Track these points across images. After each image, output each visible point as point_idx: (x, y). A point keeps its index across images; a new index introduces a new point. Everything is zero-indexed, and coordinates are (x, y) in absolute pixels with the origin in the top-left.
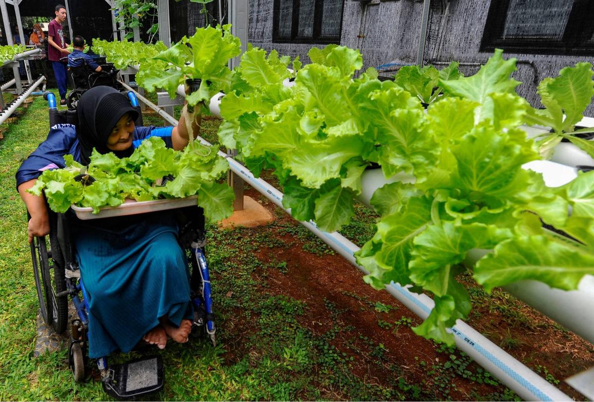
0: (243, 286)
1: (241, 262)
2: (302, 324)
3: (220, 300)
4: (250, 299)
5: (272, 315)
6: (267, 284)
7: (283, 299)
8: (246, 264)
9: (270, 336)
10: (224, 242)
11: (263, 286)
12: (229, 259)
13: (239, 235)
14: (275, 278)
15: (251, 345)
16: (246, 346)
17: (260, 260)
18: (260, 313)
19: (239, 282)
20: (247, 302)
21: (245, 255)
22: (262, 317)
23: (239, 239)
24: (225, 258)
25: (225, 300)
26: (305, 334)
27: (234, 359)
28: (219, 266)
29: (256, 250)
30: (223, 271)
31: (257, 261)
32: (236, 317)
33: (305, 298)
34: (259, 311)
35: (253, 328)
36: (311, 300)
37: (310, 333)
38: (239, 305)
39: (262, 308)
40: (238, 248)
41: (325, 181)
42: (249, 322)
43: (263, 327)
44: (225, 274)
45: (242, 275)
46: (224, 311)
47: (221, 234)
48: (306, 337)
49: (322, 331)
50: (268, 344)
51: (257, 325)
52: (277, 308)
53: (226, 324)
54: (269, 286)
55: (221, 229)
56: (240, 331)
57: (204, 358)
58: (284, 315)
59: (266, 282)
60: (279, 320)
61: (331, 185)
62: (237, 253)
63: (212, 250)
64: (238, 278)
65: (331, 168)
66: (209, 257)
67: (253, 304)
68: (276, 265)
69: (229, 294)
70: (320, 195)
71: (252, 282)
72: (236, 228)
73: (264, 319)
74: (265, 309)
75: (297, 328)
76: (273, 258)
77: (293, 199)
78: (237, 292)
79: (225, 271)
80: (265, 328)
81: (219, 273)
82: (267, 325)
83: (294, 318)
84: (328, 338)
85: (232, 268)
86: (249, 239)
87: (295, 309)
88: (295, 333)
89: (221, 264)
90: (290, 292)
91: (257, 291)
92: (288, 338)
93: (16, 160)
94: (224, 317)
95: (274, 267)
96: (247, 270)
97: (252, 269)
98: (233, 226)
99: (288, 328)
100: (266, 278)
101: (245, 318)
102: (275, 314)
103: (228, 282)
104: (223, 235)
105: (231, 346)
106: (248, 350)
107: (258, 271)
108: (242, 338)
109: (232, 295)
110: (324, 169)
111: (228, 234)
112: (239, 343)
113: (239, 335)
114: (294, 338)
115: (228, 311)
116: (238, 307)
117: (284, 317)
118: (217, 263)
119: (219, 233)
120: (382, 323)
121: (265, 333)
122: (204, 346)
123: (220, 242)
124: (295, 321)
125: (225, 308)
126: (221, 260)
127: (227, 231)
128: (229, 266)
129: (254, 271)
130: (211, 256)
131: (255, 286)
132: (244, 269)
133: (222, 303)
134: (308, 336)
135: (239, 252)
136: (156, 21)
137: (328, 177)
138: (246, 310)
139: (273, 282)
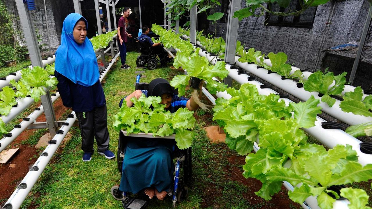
0: (217, 174)
1: (219, 161)
2: (245, 198)
3: (205, 178)
4: (220, 180)
5: (230, 190)
6: (231, 175)
7: (237, 183)
8: (222, 163)
9: (226, 199)
10: (212, 150)
11: (228, 175)
12: (213, 159)
13: (221, 147)
14: (236, 172)
15: (215, 201)
16: (213, 201)
17: (229, 162)
18: (224, 188)
19: (216, 171)
20: (218, 181)
21: (222, 158)
22: (224, 190)
23: (220, 149)
24: (211, 158)
25: (207, 178)
26: (245, 202)
27: (206, 206)
28: (207, 161)
29: (229, 156)
30: (208, 164)
31: (228, 162)
32: (211, 187)
33: (250, 185)
34: (223, 187)
35: (218, 194)
36: (254, 187)
37: (248, 202)
38: (213, 182)
39: (225, 186)
40: (219, 154)
41: (239, 136)
42: (217, 191)
43: (223, 195)
44: (209, 166)
45: (218, 168)
46: (205, 184)
47: (211, 145)
48: (245, 204)
49: (255, 203)
50: (224, 203)
51: (221, 193)
52: (233, 187)
53: (205, 190)
54: (231, 176)
55: (212, 143)
56: (212, 194)
57: (192, 203)
58: (236, 191)
59: (230, 174)
60: (233, 193)
61: (242, 138)
62: (218, 156)
63: (205, 153)
64: (216, 169)
65: (243, 131)
66: (203, 156)
67: (221, 183)
68: (238, 166)
69: (209, 176)
70: (240, 140)
71: (222, 172)
72: (220, 143)
73: (225, 191)
74: (227, 186)
75: (242, 199)
76: (237, 161)
77: (229, 140)
78: (214, 176)
79: (210, 164)
80: (224, 195)
81: (206, 165)
82: (225, 194)
83: (241, 194)
84: (258, 207)
85: (213, 164)
86: (226, 150)
87: (243, 189)
88: (240, 201)
89: (208, 161)
90: (242, 181)
91: (224, 177)
92: (235, 202)
93: (111, 95)
94: (205, 186)
95: (236, 167)
96: (221, 166)
97: (224, 166)
98: (218, 142)
99: (236, 198)
100: (231, 171)
101: (215, 189)
102: (232, 190)
103: (210, 170)
104: (212, 146)
105: (206, 200)
106: (213, 204)
107: (227, 167)
108: (212, 197)
109: (211, 177)
110: (240, 131)
111: (215, 146)
112: (210, 200)
113: (211, 196)
114: (239, 203)
115: (207, 184)
116: (213, 183)
117: (235, 192)
118: (206, 160)
119: (210, 144)
120: (292, 206)
121: (224, 198)
122: (193, 197)
123: (210, 150)
124: (241, 195)
125: (206, 182)
126: (208, 159)
127: (214, 144)
128: (212, 162)
129: (225, 167)
130: (204, 156)
131: (224, 174)
132: (220, 165)
133: (205, 180)
134: (246, 203)
135: (219, 156)
136: (189, 20)
137: (240, 134)
138: (217, 185)
139: (234, 174)
